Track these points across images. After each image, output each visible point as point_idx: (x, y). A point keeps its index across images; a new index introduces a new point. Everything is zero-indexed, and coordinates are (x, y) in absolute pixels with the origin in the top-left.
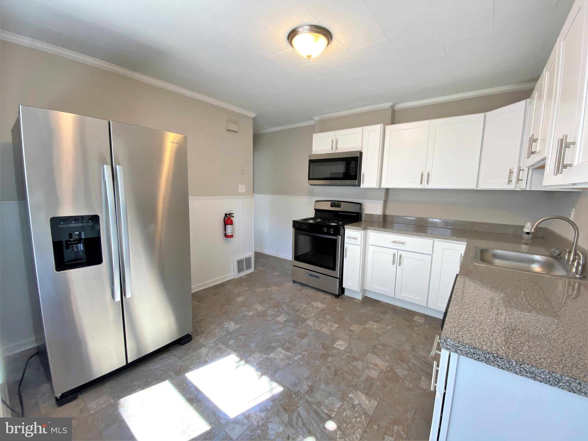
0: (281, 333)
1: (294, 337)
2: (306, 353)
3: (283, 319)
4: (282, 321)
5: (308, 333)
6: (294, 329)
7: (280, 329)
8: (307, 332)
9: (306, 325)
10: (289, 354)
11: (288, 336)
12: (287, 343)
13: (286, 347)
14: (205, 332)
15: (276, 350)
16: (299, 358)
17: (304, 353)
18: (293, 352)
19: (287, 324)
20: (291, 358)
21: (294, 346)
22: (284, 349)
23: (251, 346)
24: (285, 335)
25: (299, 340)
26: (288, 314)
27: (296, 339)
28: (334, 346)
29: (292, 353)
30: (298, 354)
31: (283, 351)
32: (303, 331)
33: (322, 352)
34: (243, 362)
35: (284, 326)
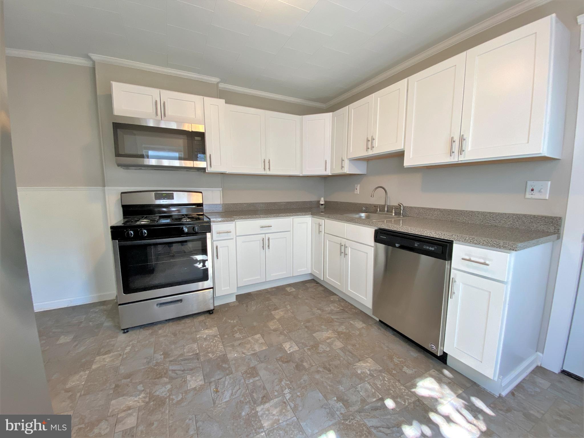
0: (227, 396)
1: (247, 383)
2: (285, 382)
3: (198, 380)
4: (202, 383)
5: (252, 366)
6: (231, 375)
7: (217, 391)
8: (249, 365)
9: (235, 360)
10: (276, 400)
11: (240, 389)
12: (254, 394)
13: (260, 400)
15: (259, 414)
16: (289, 393)
18: (275, 395)
19: (213, 379)
20: (285, 400)
21: (264, 389)
22: (264, 403)
25: (257, 378)
26: (191, 370)
27: (254, 382)
28: (288, 352)
29: (276, 397)
30: (283, 391)
31: (267, 406)
32: (245, 368)
33: (292, 367)
35: (214, 385)
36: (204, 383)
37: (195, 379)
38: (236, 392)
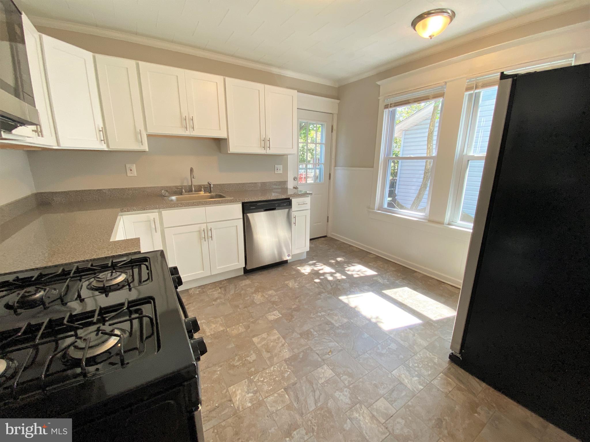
0: (332, 344)
1: (317, 335)
2: (312, 316)
3: (323, 371)
4: (325, 367)
5: (299, 336)
6: (312, 348)
9: (293, 350)
10: (328, 318)
11: (324, 338)
12: (327, 329)
13: (330, 326)
14: (442, 374)
15: (340, 324)
16: (320, 313)
17: (314, 316)
19: (320, 359)
20: (327, 314)
21: (321, 325)
22: (332, 324)
23: (368, 335)
24: (326, 340)
25: (312, 330)
26: (311, 383)
27: (315, 331)
28: (281, 316)
29: (325, 318)
30: (320, 316)
31: (333, 322)
32: (302, 340)
34: (374, 320)
35: (326, 356)
36: (326, 365)
37: (323, 374)
38: (328, 340)
